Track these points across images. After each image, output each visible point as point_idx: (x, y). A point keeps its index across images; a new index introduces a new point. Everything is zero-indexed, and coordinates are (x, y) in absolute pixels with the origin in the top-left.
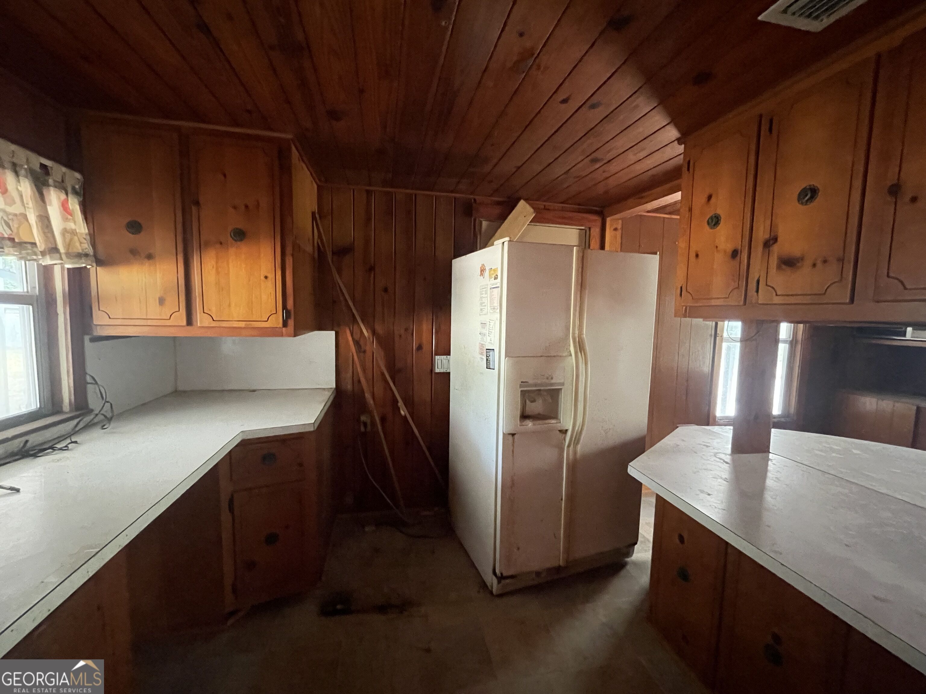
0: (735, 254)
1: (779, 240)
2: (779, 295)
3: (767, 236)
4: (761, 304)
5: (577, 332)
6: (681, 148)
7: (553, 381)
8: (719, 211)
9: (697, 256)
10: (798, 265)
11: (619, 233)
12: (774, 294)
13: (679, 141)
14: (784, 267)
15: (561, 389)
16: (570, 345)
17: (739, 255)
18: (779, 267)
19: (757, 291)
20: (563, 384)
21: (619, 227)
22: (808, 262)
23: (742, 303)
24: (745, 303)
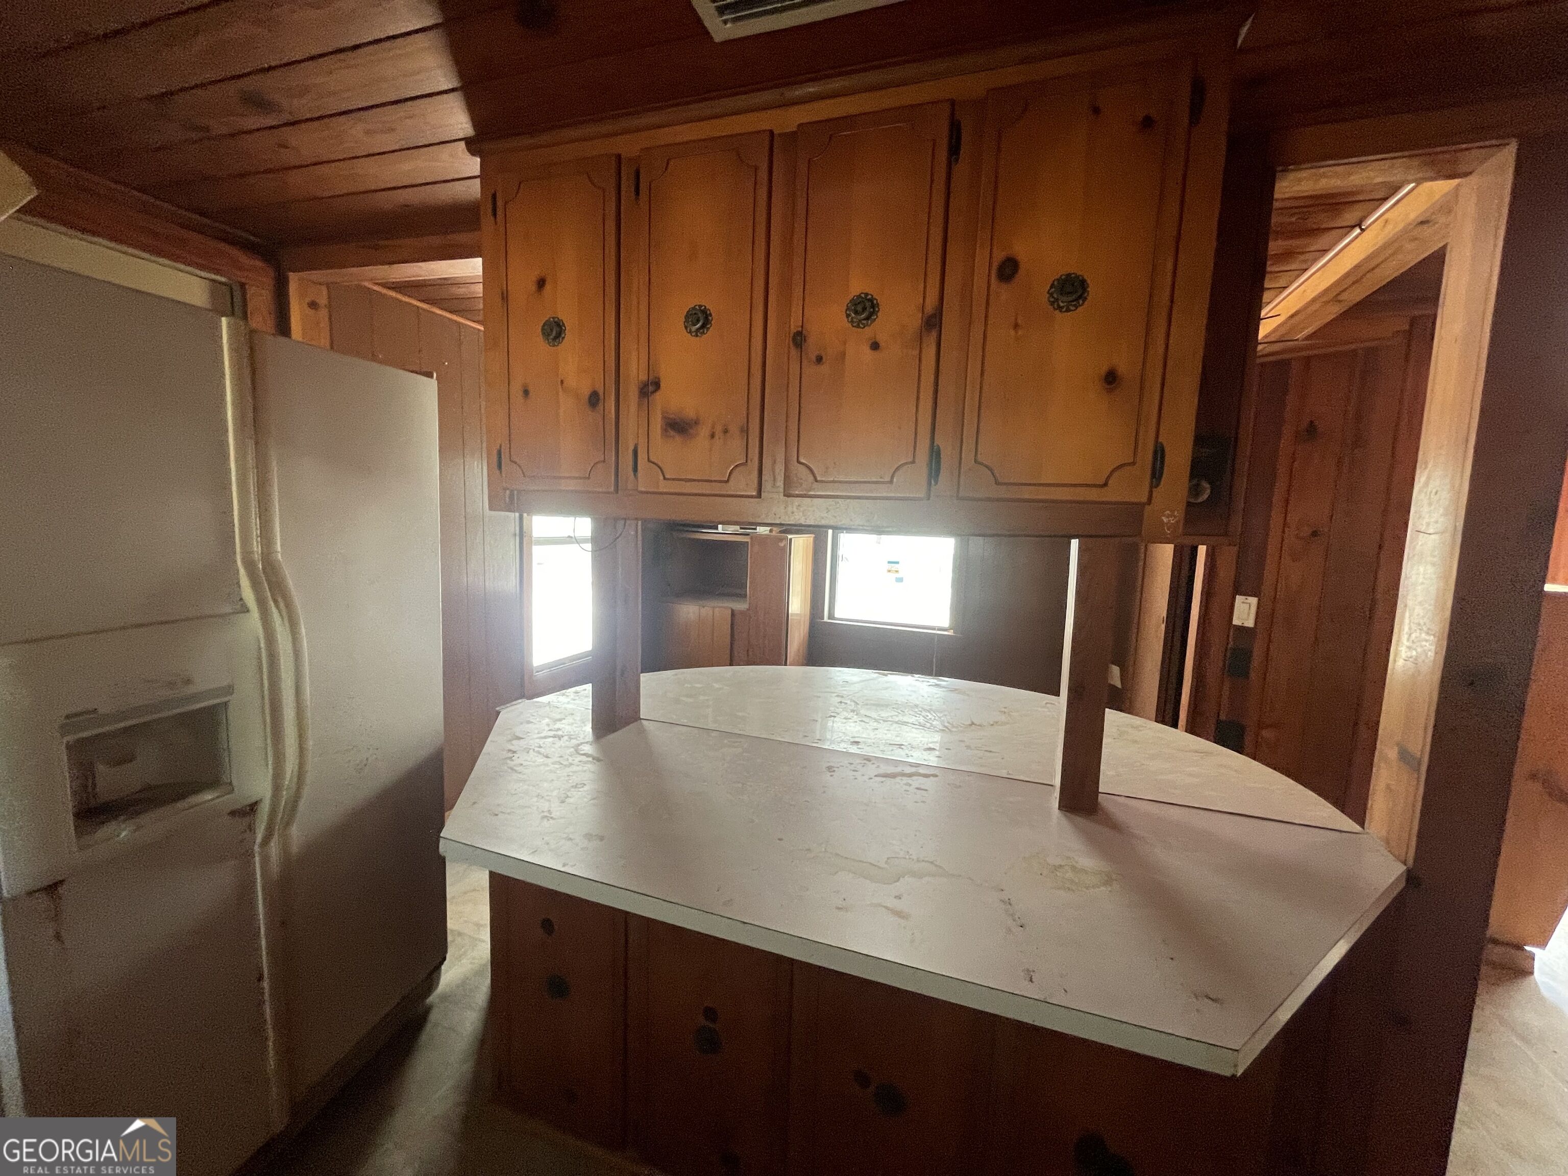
0: (594, 400)
1: (662, 385)
2: (668, 479)
3: (643, 377)
4: (642, 492)
5: (257, 548)
6: (473, 165)
7: (191, 690)
8: (563, 316)
9: (526, 392)
10: (691, 431)
11: (323, 313)
12: (662, 478)
13: (473, 145)
14: (672, 433)
15: (226, 704)
16: (238, 584)
17: (601, 404)
18: (665, 430)
19: (635, 469)
20: (229, 690)
21: (323, 300)
22: (704, 431)
23: (612, 489)
24: (617, 490)
